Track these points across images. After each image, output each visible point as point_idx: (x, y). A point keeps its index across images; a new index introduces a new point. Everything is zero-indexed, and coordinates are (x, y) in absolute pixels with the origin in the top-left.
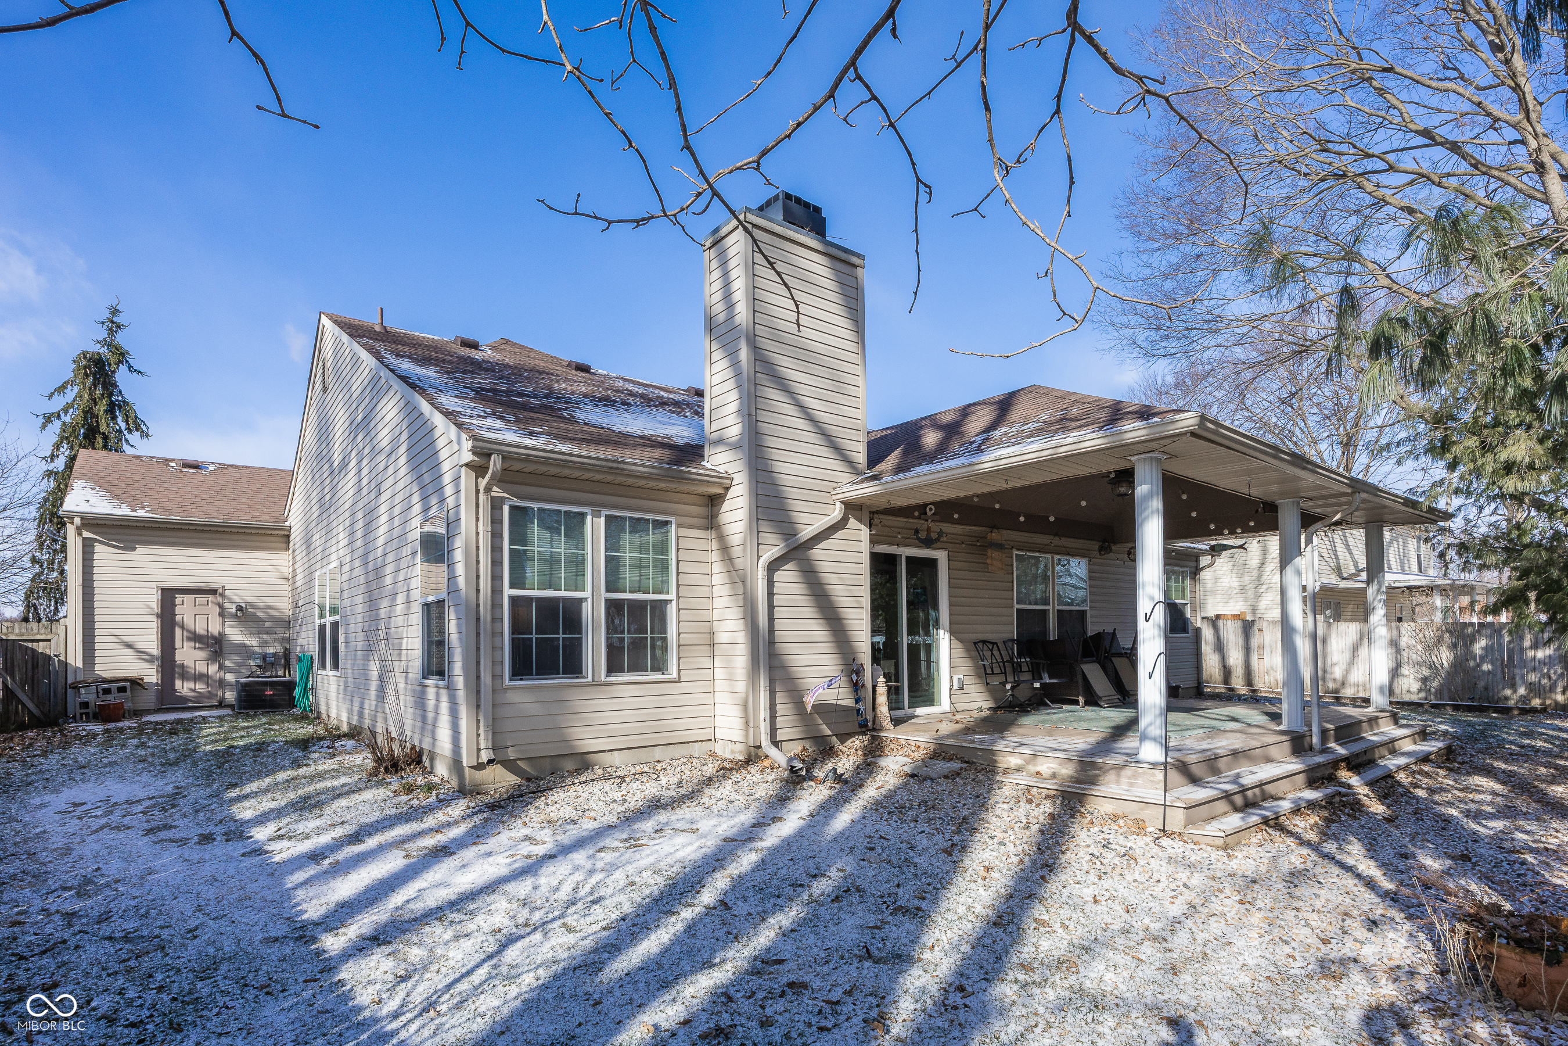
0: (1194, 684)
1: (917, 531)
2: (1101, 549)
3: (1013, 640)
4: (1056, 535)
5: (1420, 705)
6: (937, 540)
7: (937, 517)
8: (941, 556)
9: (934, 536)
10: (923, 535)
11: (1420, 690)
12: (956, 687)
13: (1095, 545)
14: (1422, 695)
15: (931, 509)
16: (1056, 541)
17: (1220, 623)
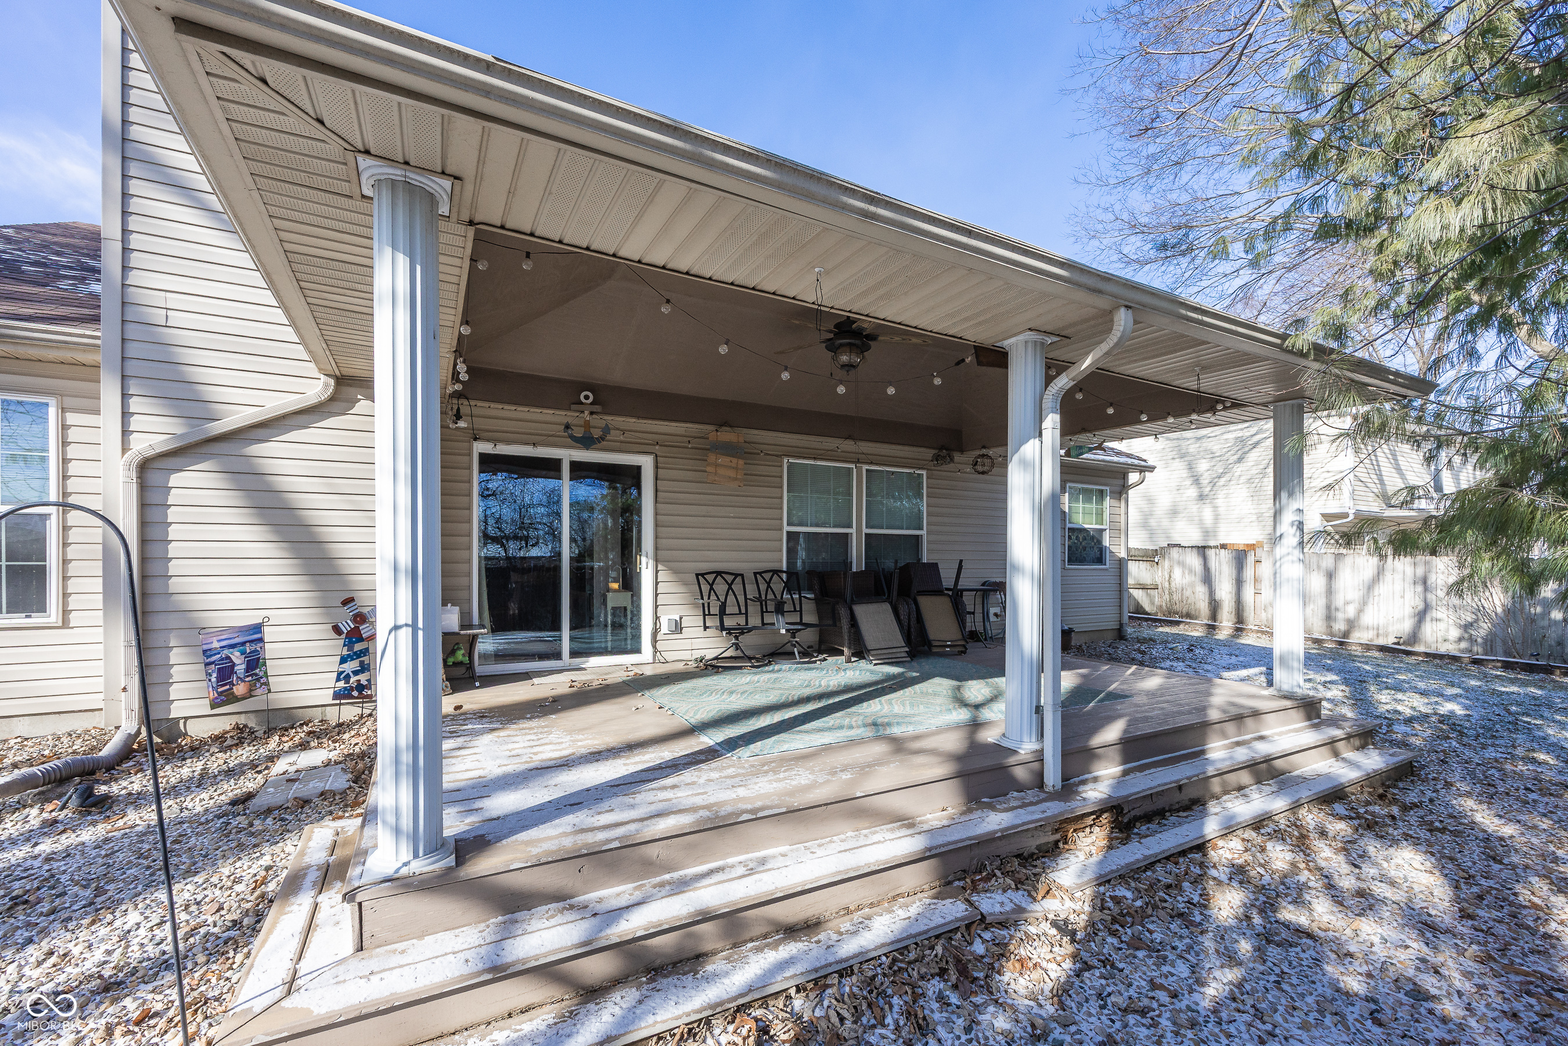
0: (1115, 626)
1: (567, 427)
2: (937, 458)
3: (776, 572)
4: (849, 437)
5: (1455, 659)
6: (602, 438)
7: (597, 408)
8: (646, 463)
9: (596, 433)
10: (579, 433)
11: (1460, 639)
12: (665, 628)
13: (929, 453)
14: (1464, 645)
15: (587, 397)
16: (848, 445)
17: (1211, 553)
